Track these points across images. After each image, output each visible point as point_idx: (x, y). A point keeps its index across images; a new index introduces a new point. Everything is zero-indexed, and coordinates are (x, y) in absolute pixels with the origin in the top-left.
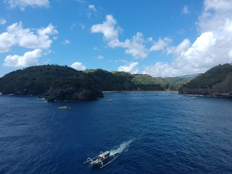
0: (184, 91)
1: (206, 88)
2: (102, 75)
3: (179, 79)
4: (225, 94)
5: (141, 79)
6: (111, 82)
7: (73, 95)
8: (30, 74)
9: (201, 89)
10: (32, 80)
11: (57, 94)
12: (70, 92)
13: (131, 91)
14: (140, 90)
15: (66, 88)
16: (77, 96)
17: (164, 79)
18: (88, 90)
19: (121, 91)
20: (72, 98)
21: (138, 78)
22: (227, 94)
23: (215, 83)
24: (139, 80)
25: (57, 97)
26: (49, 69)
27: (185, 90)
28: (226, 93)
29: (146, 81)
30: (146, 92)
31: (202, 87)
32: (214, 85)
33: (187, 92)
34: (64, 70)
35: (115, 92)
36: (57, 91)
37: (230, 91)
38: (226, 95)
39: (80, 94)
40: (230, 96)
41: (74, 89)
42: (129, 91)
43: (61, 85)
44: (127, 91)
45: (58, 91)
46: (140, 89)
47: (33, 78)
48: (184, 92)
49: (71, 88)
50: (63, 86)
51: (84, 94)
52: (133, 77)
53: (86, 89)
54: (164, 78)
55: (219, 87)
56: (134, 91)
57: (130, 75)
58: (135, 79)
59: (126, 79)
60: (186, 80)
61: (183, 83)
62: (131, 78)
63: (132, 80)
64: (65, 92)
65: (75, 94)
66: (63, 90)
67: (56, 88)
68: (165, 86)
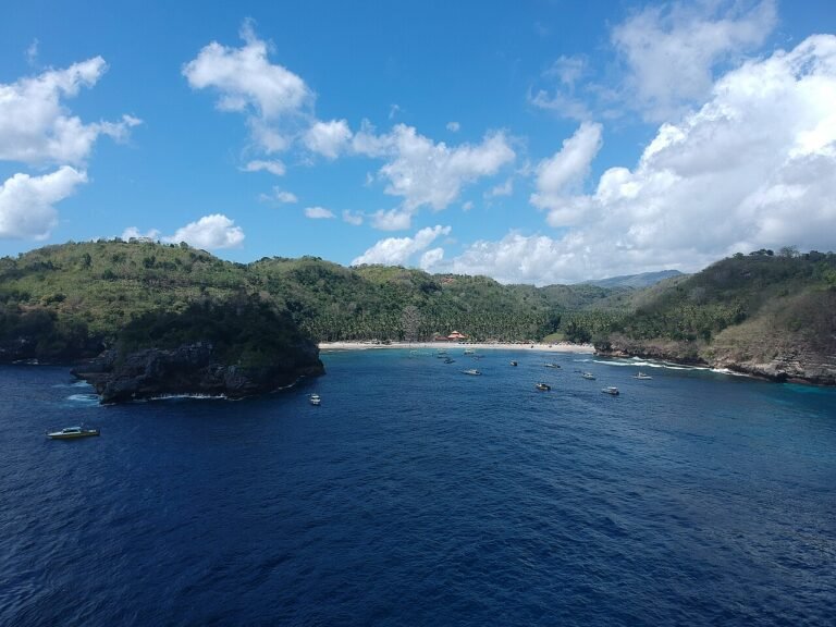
0: (613, 347)
1: (691, 339)
2: (322, 282)
3: (595, 292)
4: (759, 366)
5: (463, 294)
6: (353, 305)
7: (205, 372)
9: (675, 344)
10: (48, 302)
11: (141, 370)
12: (194, 362)
13: (429, 341)
14: (460, 340)
15: (179, 343)
16: (221, 377)
17: (543, 293)
18: (263, 351)
19: (388, 343)
20: (202, 384)
21: (452, 290)
22: (765, 366)
23: (723, 325)
24: (456, 299)
25: (140, 381)
26: (116, 259)
27: (617, 344)
28: (762, 362)
29: (481, 300)
31: (678, 337)
32: (720, 331)
33: (626, 351)
34: (178, 261)
35: (370, 345)
36: (143, 357)
37: (776, 355)
38: (762, 369)
39: (232, 369)
40: (776, 373)
41: (210, 347)
42: (419, 341)
43: (157, 334)
44: (411, 342)
45: (148, 356)
46: (461, 336)
47: (53, 294)
48: (615, 350)
49: (199, 344)
50: (166, 335)
51: (246, 369)
52: (435, 289)
53: (255, 349)
54: (544, 289)
55: (737, 339)
56: (437, 341)
57: (422, 280)
58: (440, 293)
59: (408, 294)
60: (617, 296)
61: (610, 306)
62: (427, 292)
63: (431, 301)
64: (172, 360)
65: (214, 370)
66: (166, 352)
67: (141, 345)
68: (548, 321)
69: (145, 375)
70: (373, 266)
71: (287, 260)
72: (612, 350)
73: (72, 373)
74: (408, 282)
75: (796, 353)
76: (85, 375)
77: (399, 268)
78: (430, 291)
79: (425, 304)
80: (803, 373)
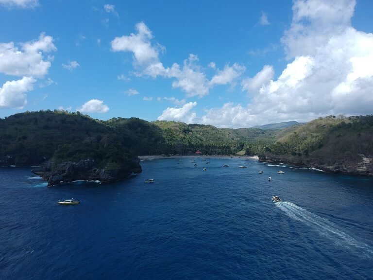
0: (266, 158)
1: (300, 155)
2: (139, 129)
3: (260, 131)
4: (328, 167)
5: (201, 133)
6: (153, 139)
7: (91, 172)
8: (16, 129)
9: (293, 157)
10: (20, 139)
11: (63, 171)
12: (86, 167)
13: (187, 155)
14: (200, 154)
15: (80, 159)
16: (98, 174)
17: (236, 132)
18: (116, 162)
19: (169, 156)
20: (90, 177)
21: (197, 131)
22: (331, 167)
24: (198, 135)
25: (64, 176)
26: (49, 120)
27: (268, 157)
29: (209, 136)
30: (209, 157)
31: (294, 154)
33: (272, 160)
34: (76, 120)
35: (161, 157)
36: (64, 166)
37: (335, 163)
38: (329, 169)
39: (103, 170)
41: (93, 161)
42: (182, 155)
43: (70, 155)
44: (179, 155)
45: (66, 165)
47: (22, 136)
49: (89, 160)
50: (74, 156)
51: (109, 171)
52: (189, 131)
53: (112, 162)
54: (237, 130)
55: (319, 155)
56: (190, 155)
57: (183, 127)
58: (191, 133)
59: (177, 134)
60: (269, 133)
61: (266, 138)
62: (186, 133)
63: (188, 136)
64: (77, 167)
65: (95, 171)
66: (74, 163)
67: (63, 160)
68: (239, 145)
69: (65, 174)
70: (162, 121)
71: (124, 119)
72: (266, 159)
73: (32, 172)
74: (177, 128)
75: (343, 162)
76: (38, 173)
77: (173, 122)
78: (187, 132)
79: (185, 138)
80: (346, 170)
